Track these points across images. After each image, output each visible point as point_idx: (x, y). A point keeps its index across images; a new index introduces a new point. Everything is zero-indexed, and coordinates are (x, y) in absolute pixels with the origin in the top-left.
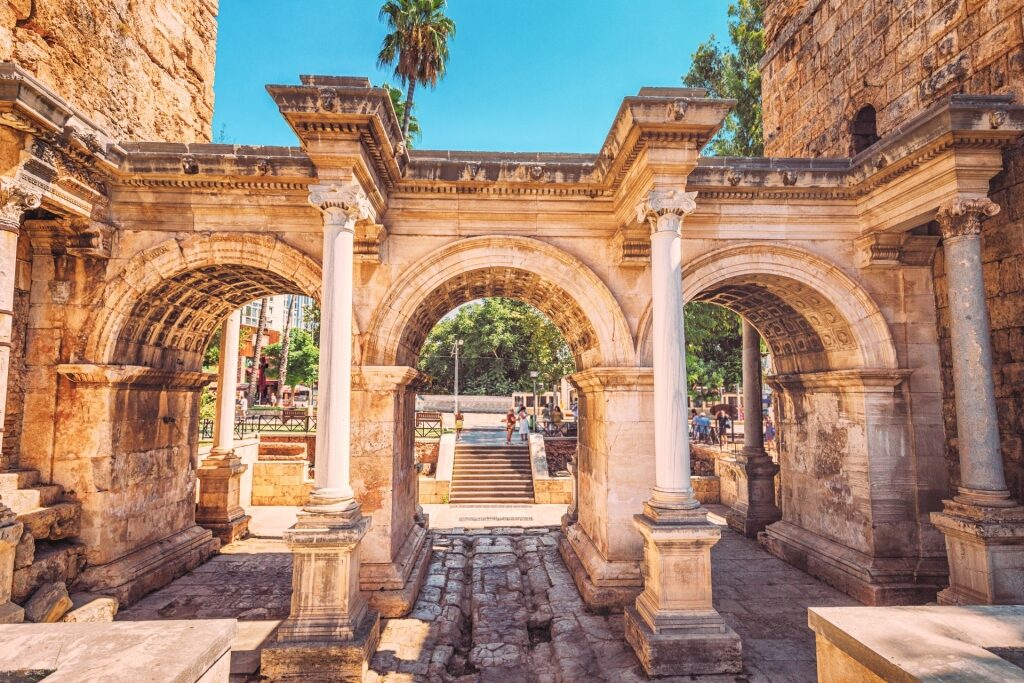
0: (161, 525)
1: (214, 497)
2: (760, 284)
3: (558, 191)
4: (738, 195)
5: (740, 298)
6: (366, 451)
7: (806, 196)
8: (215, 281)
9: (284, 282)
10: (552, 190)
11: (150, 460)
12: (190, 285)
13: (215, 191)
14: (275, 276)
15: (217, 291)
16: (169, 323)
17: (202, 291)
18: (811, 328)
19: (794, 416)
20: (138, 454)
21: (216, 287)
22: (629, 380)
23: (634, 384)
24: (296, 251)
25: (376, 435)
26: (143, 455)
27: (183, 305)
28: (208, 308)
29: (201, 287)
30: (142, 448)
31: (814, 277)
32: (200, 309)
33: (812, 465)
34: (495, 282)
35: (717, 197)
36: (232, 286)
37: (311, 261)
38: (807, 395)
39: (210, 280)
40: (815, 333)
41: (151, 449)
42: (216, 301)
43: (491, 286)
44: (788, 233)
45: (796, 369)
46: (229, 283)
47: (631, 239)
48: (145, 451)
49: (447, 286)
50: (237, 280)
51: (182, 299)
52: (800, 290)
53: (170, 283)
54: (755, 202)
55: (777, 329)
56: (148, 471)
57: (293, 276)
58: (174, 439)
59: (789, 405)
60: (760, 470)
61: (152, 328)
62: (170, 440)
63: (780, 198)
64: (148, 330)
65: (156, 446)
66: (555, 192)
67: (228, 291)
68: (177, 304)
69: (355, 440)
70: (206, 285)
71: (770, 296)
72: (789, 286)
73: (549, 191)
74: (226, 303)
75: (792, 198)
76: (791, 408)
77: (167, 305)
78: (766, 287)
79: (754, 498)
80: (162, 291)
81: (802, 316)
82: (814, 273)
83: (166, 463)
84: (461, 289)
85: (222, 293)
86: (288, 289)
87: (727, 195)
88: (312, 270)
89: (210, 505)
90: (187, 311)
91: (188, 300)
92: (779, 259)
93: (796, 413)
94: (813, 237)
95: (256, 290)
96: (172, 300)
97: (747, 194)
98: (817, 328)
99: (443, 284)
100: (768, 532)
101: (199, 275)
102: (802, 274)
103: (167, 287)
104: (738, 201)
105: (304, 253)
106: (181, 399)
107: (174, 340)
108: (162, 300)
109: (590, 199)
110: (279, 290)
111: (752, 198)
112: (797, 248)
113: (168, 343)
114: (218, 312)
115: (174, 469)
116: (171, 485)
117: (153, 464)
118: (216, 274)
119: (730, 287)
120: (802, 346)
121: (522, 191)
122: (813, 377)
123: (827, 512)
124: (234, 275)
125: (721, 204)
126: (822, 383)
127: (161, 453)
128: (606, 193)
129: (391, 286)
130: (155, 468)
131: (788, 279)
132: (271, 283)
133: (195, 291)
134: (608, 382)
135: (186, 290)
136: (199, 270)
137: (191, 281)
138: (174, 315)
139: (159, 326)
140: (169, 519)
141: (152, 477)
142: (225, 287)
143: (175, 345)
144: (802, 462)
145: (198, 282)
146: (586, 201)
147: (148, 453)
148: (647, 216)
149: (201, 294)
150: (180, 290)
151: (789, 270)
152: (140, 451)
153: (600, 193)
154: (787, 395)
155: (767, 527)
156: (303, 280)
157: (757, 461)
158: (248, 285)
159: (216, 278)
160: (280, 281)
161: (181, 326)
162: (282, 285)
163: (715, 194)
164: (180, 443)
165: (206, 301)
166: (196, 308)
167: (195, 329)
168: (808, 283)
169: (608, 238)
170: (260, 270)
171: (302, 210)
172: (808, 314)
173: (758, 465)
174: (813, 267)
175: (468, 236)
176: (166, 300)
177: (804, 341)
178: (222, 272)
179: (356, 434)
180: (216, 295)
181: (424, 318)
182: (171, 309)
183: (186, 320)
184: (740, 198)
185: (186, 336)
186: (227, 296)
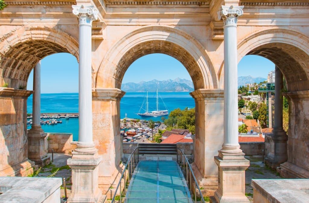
0: (15, 158)
1: (34, 147)
2: (279, 47)
3: (184, 3)
4: (267, 4)
5: (271, 54)
6: (99, 127)
7: (299, 4)
8: (32, 48)
9: (61, 48)
10: (181, 3)
11: (9, 129)
12: (22, 50)
13: (31, 6)
14: (58, 45)
15: (32, 52)
16: (14, 67)
17: (27, 52)
18: (302, 69)
19: (294, 112)
20: (5, 126)
21: (32, 50)
22: (215, 95)
23: (218, 97)
24: (66, 34)
25: (103, 120)
26: (6, 127)
27: (19, 59)
28: (29, 60)
29: (26, 51)
30: (6, 124)
31: (302, 44)
32: (26, 60)
33: (301, 135)
34: (155, 46)
35: (258, 5)
36: (39, 50)
37: (73, 39)
38: (300, 101)
39: (30, 47)
40: (304, 71)
41: (9, 125)
42: (32, 56)
43: (154, 49)
44: (290, 22)
45: (296, 89)
46: (38, 48)
47: (217, 26)
48: (7, 125)
49: (133, 49)
50: (41, 47)
51: (18, 57)
52: (296, 50)
53: (14, 49)
54: (275, 7)
55: (288, 69)
56: (9, 134)
57: (65, 46)
58: (18, 120)
59: (293, 106)
60: (280, 138)
61: (7, 70)
62: (16, 121)
63: (287, 5)
64: (6, 71)
65: (11, 123)
66: (182, 3)
67: (37, 52)
68: (17, 58)
69: (94, 122)
70: (28, 49)
71: (284, 53)
72: (291, 48)
73: (180, 3)
74: (36, 57)
75: (293, 5)
76: (293, 108)
77: (13, 59)
78: (281, 49)
79: (277, 151)
80: (11, 53)
81: (298, 63)
82: (302, 42)
83: (15, 131)
84: (140, 50)
85: (34, 53)
86: (62, 51)
87: (262, 4)
88: (73, 42)
89: (33, 151)
90: (20, 61)
91: (21, 57)
92: (286, 35)
93: (295, 110)
94: (302, 24)
95: (49, 51)
96: (15, 57)
97: (272, 3)
98: (305, 69)
99: (132, 49)
100: (281, 167)
101: (25, 45)
102: (296, 43)
103: (13, 51)
104: (267, 7)
105: (70, 35)
106: (19, 102)
107: (16, 75)
108: (10, 57)
109: (198, 6)
110: (59, 51)
111: (274, 5)
112: (294, 30)
113: (13, 77)
114: (33, 62)
115: (19, 134)
116: (18, 141)
117: (10, 131)
118: (32, 45)
119: (266, 49)
120: (298, 77)
121: (167, 3)
122: (302, 93)
123: (306, 157)
124: (40, 45)
125: (259, 8)
126: (306, 96)
127: (13, 126)
128: (206, 4)
129: (108, 50)
130: (11, 133)
131: (290, 45)
132: (55, 48)
133: (24, 52)
134: (206, 96)
135: (20, 52)
136: (26, 43)
137: (22, 48)
138: (15, 64)
139: (10, 69)
140: (18, 156)
141: (10, 137)
142: (36, 50)
143: (16, 77)
144: (297, 134)
145: (25, 49)
146: (197, 8)
147: (8, 126)
148: (222, 17)
149: (26, 53)
150: (18, 52)
151: (291, 41)
152: (5, 125)
153: (203, 3)
154: (292, 102)
155: (281, 164)
156: (70, 48)
157: (279, 134)
158: (45, 49)
159: (32, 46)
160: (59, 47)
161: (18, 69)
162: (60, 49)
163: (257, 3)
164: (20, 122)
165: (28, 57)
166: (24, 60)
167: (24, 70)
168: (299, 47)
169: (207, 25)
170: (51, 43)
171: (68, 14)
172: (301, 62)
173: (279, 136)
174: (301, 39)
175: (143, 25)
176: (12, 57)
177: (299, 75)
178: (35, 44)
179: (95, 120)
180: (32, 54)
181: (123, 64)
182: (14, 61)
183: (20, 66)
184: (268, 5)
185: (20, 73)
186: (37, 54)
